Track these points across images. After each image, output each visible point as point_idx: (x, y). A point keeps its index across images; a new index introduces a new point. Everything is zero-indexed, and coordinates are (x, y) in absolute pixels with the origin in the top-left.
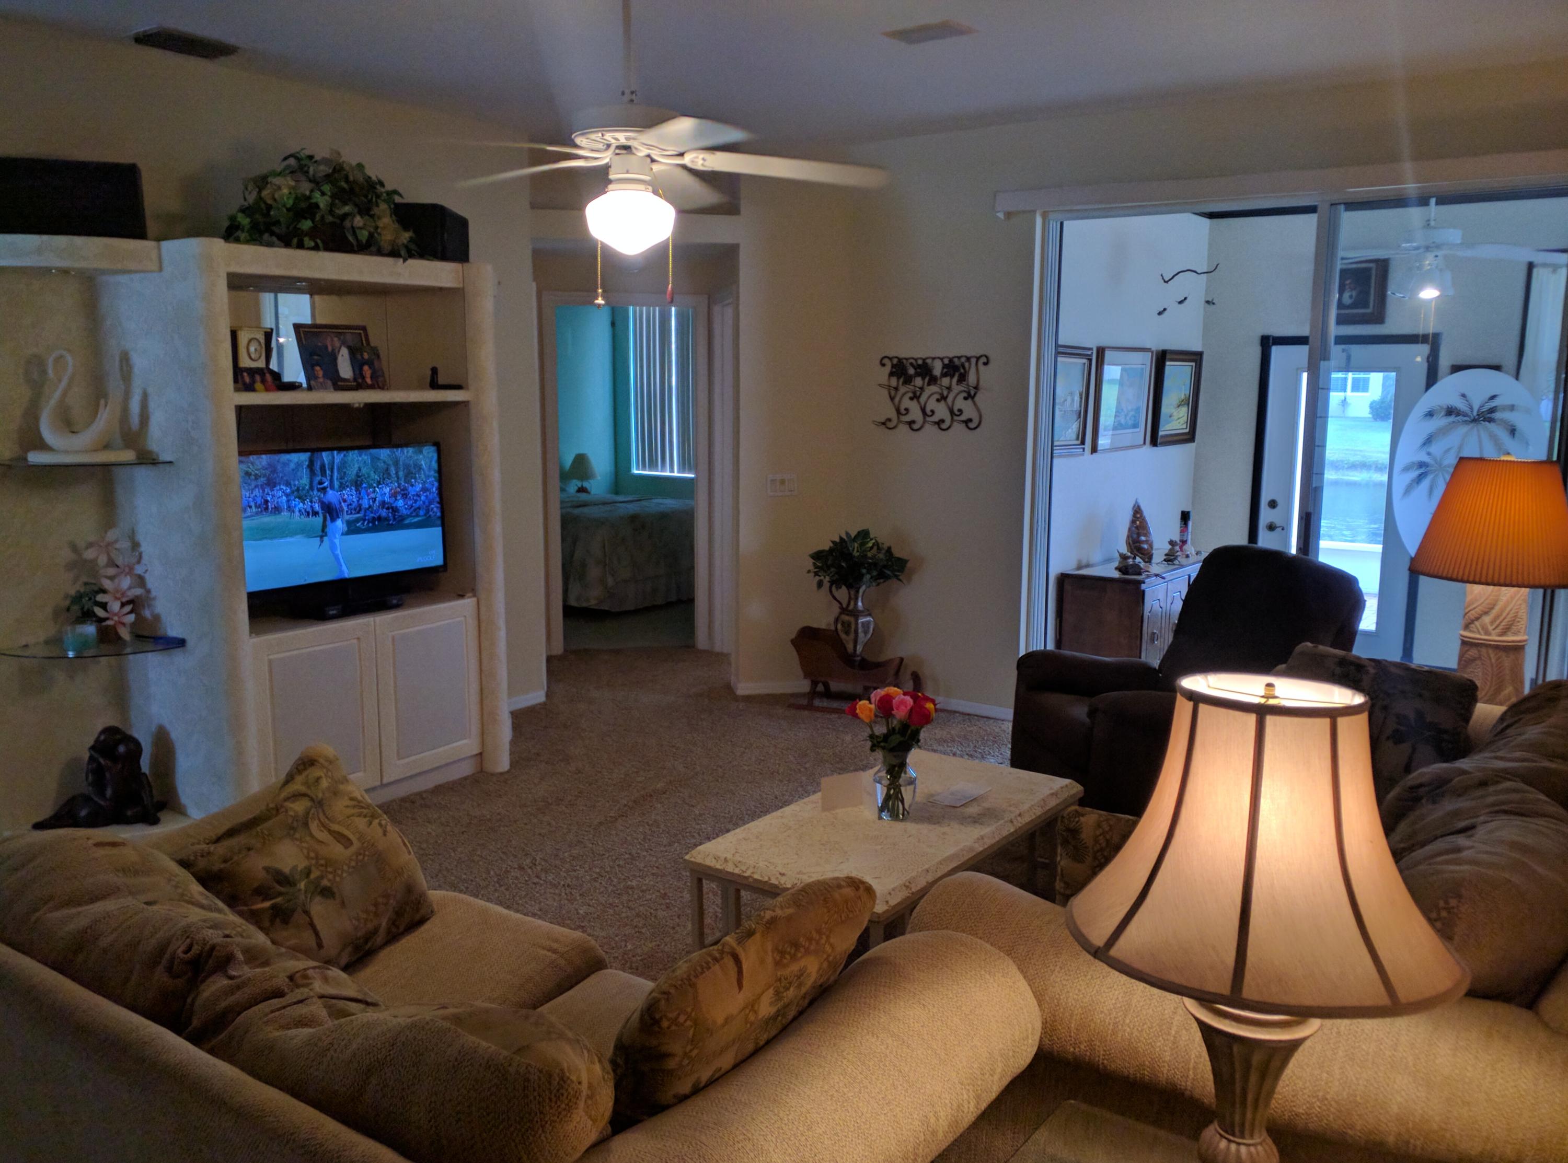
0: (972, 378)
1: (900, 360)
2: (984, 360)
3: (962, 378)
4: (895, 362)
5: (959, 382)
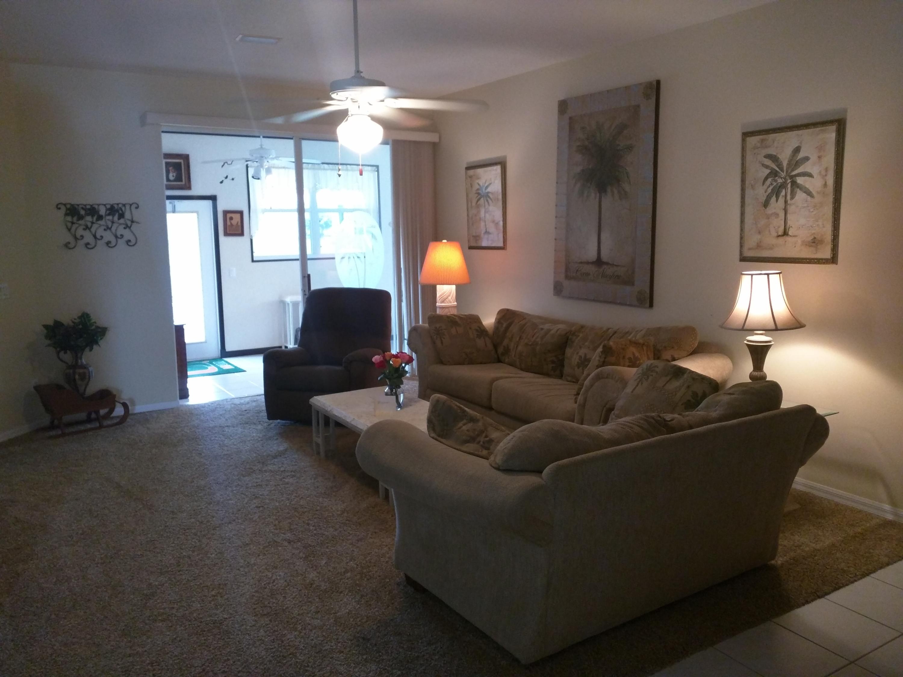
0: (128, 215)
1: (72, 205)
2: (135, 206)
3: (121, 216)
4: (68, 206)
5: (119, 219)
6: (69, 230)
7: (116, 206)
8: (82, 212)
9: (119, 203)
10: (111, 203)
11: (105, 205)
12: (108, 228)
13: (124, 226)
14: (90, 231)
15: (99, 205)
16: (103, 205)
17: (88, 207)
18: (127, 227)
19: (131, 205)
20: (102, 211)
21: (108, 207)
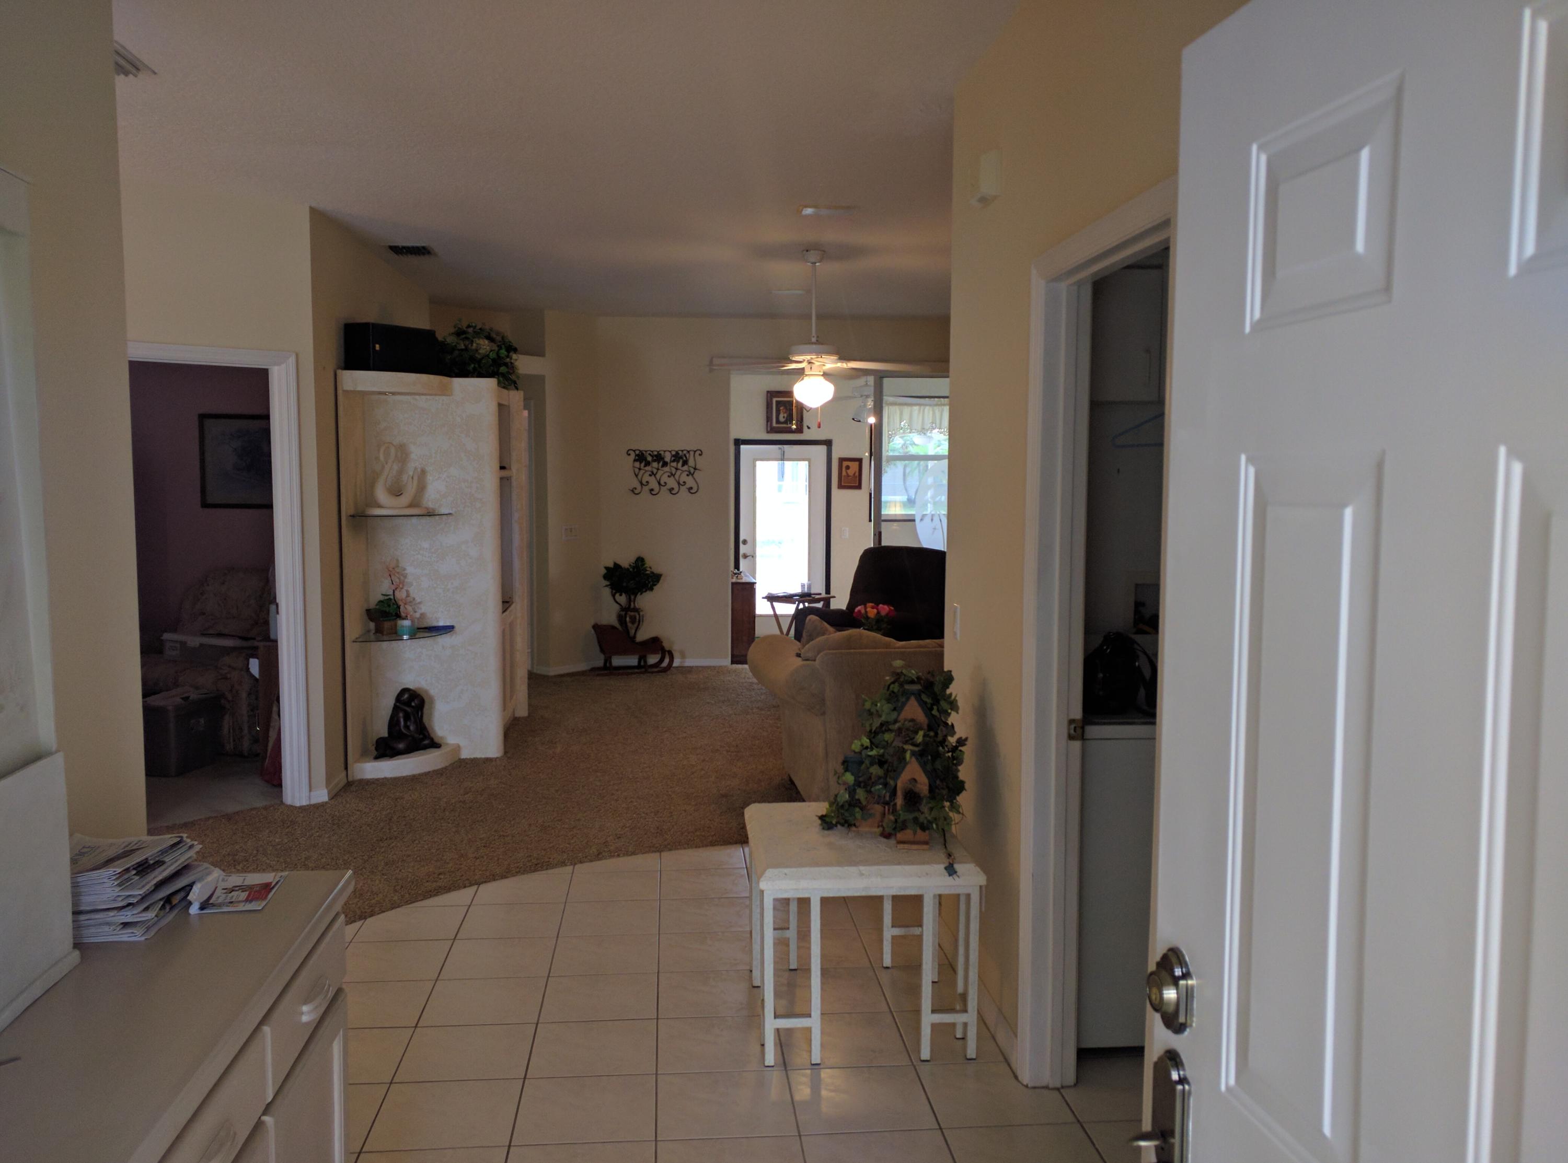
0: (691, 462)
1: (640, 451)
2: (699, 452)
3: (685, 463)
4: (637, 452)
5: (683, 465)
6: (637, 476)
7: (680, 452)
8: (649, 459)
9: (685, 450)
10: (677, 449)
11: (670, 452)
12: (673, 475)
13: (687, 473)
14: (655, 477)
15: (665, 451)
16: (669, 451)
17: (656, 453)
18: (690, 474)
19: (695, 452)
20: (668, 458)
21: (674, 453)
